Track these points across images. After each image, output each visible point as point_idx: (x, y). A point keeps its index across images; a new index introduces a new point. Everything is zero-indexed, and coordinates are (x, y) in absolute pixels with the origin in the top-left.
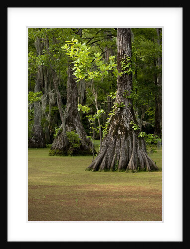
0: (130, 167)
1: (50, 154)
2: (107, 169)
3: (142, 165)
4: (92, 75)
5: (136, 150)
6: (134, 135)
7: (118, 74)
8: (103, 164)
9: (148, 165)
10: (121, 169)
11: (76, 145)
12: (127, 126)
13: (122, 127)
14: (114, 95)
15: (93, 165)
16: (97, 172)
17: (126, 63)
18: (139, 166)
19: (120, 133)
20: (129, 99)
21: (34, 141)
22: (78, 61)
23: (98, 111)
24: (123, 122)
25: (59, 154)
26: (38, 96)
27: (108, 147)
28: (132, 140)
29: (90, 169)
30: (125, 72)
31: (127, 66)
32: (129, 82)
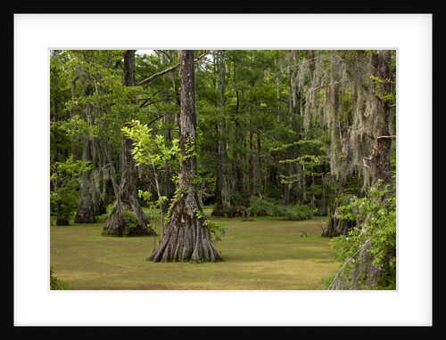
0: (195, 258)
1: (103, 234)
2: (170, 259)
3: (207, 255)
4: (154, 159)
5: (200, 239)
6: (198, 223)
7: (182, 158)
8: (165, 254)
9: (212, 256)
10: (185, 259)
11: (133, 225)
12: (190, 213)
13: (185, 214)
14: (176, 179)
15: (154, 256)
16: (159, 263)
17: (190, 146)
18: (204, 256)
19: (183, 221)
20: (192, 185)
21: (82, 215)
22: (139, 145)
23: (161, 198)
24: (186, 209)
25: (114, 235)
26: (88, 166)
27: (170, 236)
28: (196, 229)
29: (151, 259)
30: (189, 156)
31: (192, 149)
32: (193, 167)
